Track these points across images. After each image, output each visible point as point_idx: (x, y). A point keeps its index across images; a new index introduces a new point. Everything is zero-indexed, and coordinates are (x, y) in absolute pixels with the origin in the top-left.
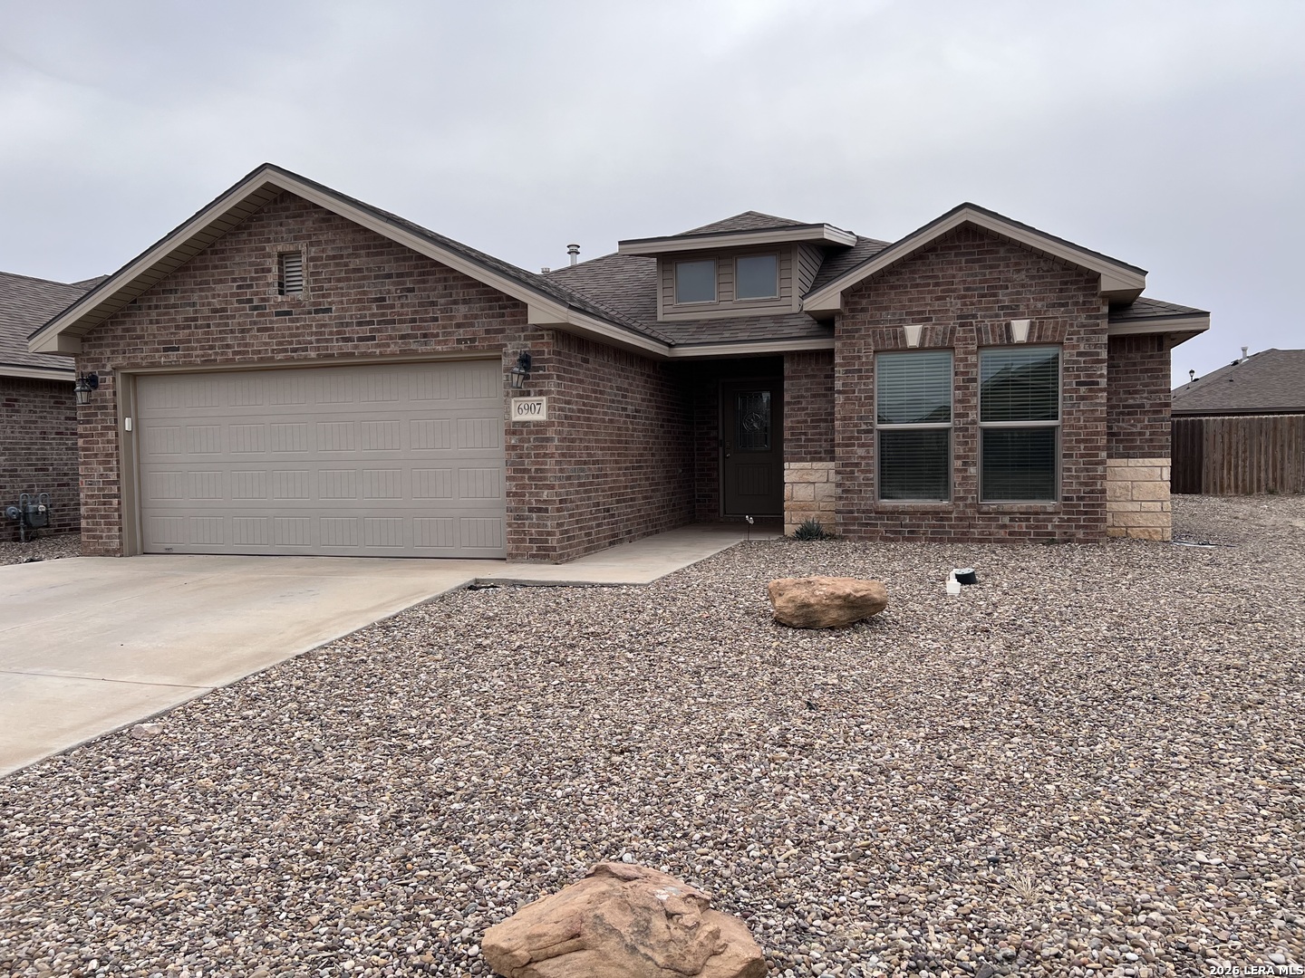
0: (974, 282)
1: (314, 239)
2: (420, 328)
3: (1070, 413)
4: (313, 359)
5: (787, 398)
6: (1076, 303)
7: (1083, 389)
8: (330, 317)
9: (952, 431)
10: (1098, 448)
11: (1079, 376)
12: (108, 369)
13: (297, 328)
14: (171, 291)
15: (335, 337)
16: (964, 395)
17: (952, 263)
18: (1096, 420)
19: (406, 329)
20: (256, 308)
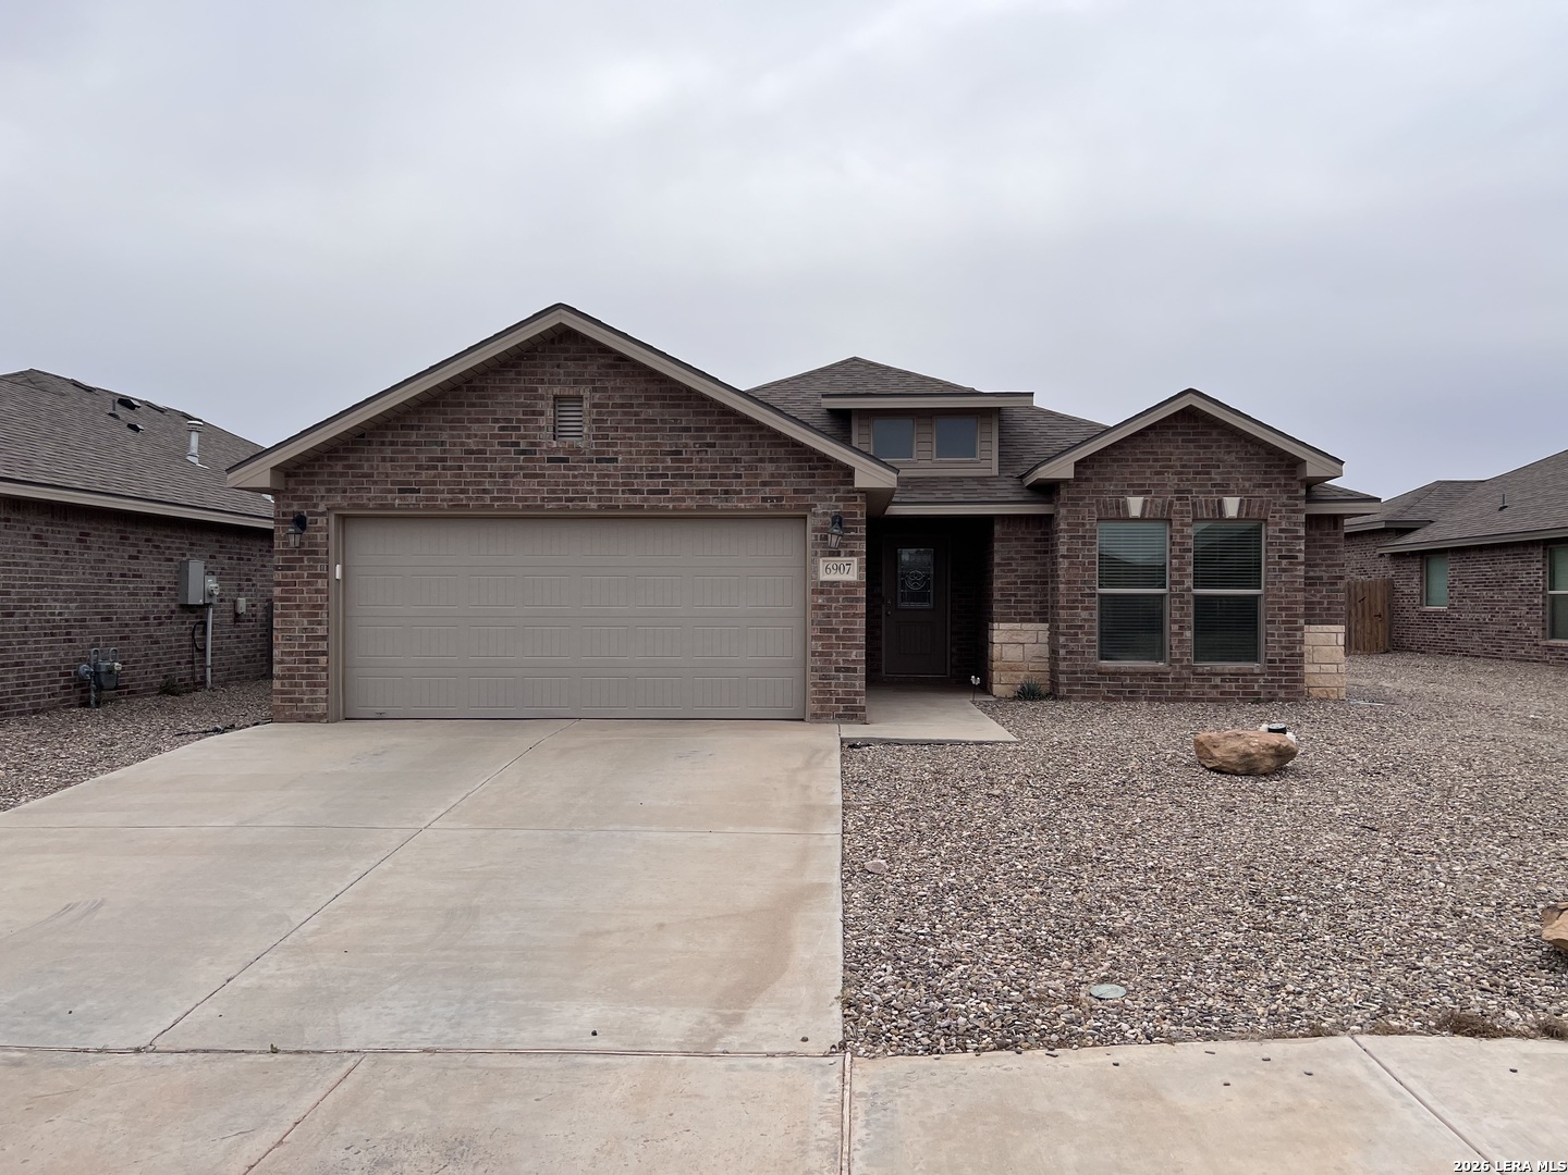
0: (1190, 460)
1: (598, 384)
2: (721, 484)
3: (1273, 584)
4: (593, 510)
5: (997, 559)
6: (1279, 485)
7: (1284, 562)
8: (616, 468)
9: (1168, 598)
10: (1297, 616)
11: (1280, 551)
12: (322, 508)
13: (575, 476)
14: (412, 428)
15: (620, 489)
16: (1181, 563)
17: (1169, 441)
18: (1296, 590)
19: (705, 484)
20: (523, 452)
